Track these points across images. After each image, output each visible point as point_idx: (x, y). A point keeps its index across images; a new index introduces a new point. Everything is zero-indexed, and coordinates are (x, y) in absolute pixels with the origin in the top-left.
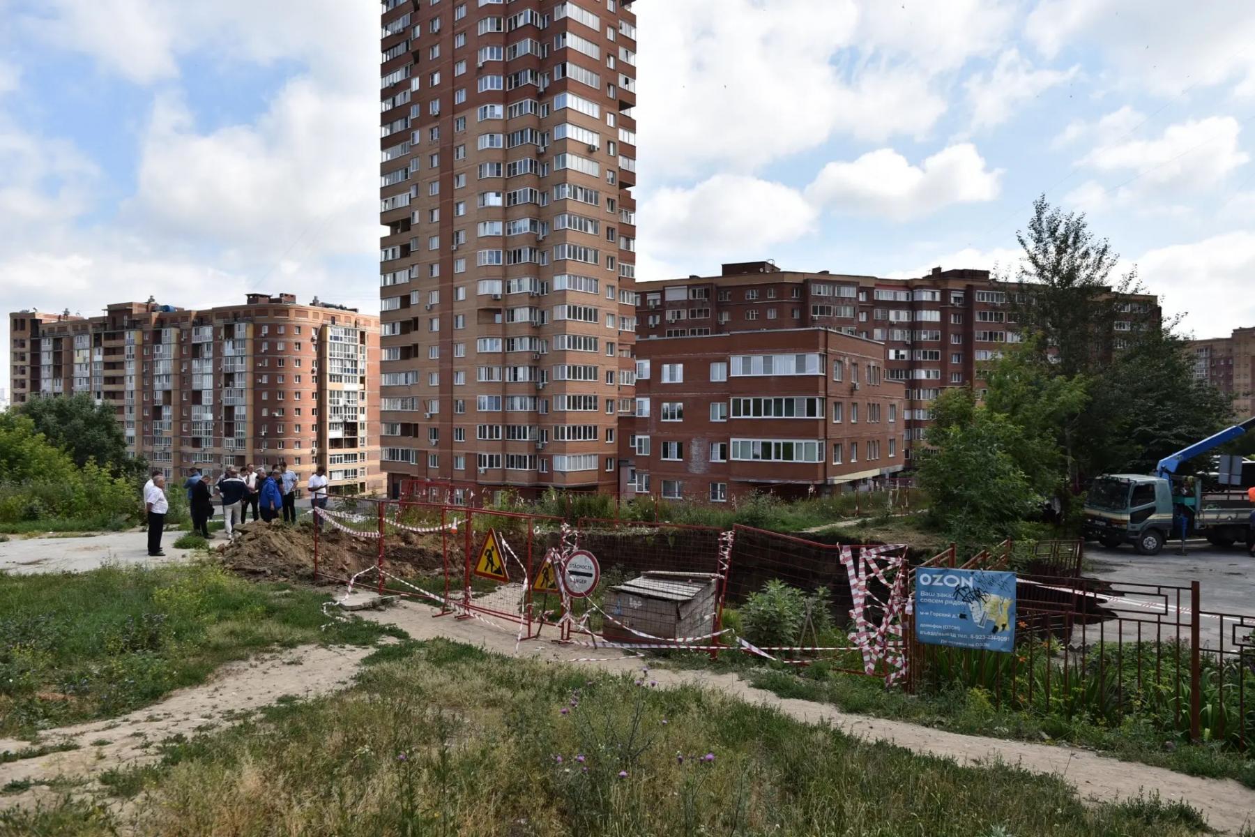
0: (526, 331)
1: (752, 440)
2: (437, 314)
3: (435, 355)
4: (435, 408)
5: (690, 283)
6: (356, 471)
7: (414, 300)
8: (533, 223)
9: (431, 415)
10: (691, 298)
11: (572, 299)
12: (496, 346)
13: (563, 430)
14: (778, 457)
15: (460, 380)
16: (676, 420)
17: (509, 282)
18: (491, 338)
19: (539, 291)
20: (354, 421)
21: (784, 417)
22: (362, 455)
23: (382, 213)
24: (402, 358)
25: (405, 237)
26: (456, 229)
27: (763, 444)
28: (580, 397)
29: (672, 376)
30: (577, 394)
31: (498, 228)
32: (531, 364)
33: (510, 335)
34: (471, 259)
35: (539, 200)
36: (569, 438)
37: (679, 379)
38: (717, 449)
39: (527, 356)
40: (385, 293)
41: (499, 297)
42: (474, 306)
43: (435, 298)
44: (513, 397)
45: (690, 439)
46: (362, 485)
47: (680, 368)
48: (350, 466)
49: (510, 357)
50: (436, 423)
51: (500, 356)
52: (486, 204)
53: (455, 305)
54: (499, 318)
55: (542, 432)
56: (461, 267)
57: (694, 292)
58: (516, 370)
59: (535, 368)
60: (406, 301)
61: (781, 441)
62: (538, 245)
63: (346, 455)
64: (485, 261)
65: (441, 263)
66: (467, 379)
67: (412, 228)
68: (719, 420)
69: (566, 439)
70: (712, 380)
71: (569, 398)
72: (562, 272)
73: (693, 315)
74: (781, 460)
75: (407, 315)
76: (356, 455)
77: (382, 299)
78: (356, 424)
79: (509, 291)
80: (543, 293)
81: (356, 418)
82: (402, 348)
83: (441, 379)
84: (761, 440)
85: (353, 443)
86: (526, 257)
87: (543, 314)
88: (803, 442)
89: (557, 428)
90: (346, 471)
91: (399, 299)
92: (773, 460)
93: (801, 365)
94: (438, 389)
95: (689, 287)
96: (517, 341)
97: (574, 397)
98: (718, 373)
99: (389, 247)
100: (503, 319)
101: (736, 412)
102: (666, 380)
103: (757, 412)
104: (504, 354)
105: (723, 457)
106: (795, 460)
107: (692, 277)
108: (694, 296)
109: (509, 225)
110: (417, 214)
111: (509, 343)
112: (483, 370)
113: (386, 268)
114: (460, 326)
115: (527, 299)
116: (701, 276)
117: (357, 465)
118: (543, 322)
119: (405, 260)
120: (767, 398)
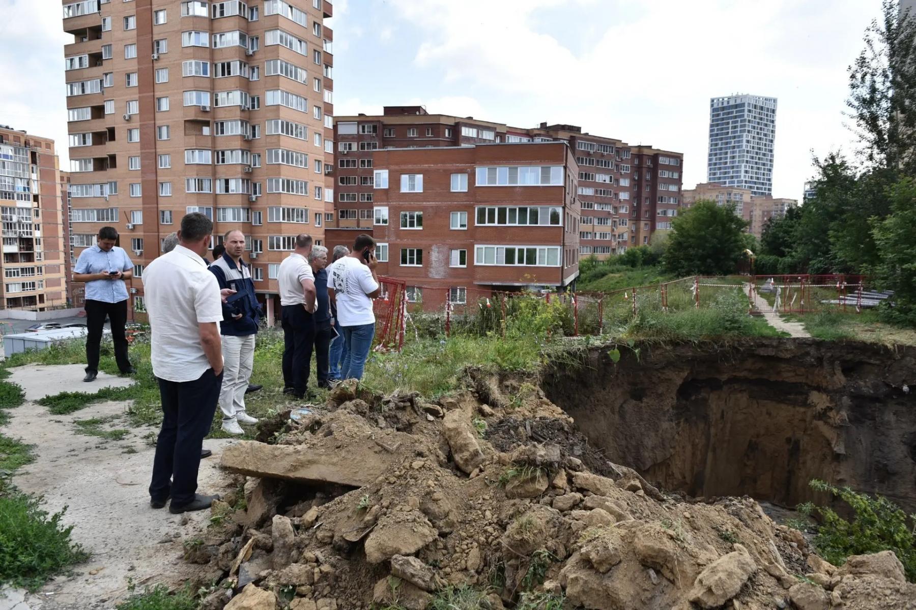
0: (238, 144)
1: (496, 247)
2: (137, 124)
3: (137, 165)
4: (138, 219)
5: (358, 119)
6: (34, 284)
7: (109, 109)
8: (242, 37)
9: (134, 226)
10: (361, 132)
11: (284, 115)
12: (206, 157)
13: (278, 240)
14: (521, 261)
15: (166, 192)
16: (416, 228)
17: (217, 95)
18: (200, 150)
19: (249, 105)
20: (29, 236)
21: (528, 225)
22: (40, 269)
23: (64, 20)
24: (95, 169)
25: (94, 46)
26: (156, 38)
27: (507, 250)
28: (293, 210)
29: (413, 186)
30: (291, 207)
31: (204, 39)
32: (245, 177)
33: (220, 147)
34: (175, 68)
35: (247, 14)
36: (284, 247)
37: (419, 189)
38: (456, 254)
39: (239, 169)
40: (72, 103)
41: (208, 109)
42: (180, 117)
43: (134, 108)
44: (224, 209)
45: (431, 246)
46: (41, 297)
47: (419, 178)
48: (28, 279)
49: (221, 169)
50: (139, 234)
51: (210, 168)
52: (191, 13)
53: (158, 115)
54: (206, 131)
55: (256, 242)
56: (163, 77)
57: (363, 128)
58: (227, 182)
59: (248, 180)
60: (98, 112)
61: (525, 247)
62: (247, 60)
63: (22, 269)
64: (191, 71)
65: (140, 72)
66: (174, 190)
67: (103, 35)
68: (459, 228)
69: (282, 249)
70: (452, 190)
71: (284, 210)
72: (276, 88)
73: (363, 147)
74: (524, 265)
75: (101, 126)
76: (33, 269)
77: (68, 109)
78: (32, 239)
79: (217, 104)
80: (253, 107)
81: (31, 234)
82: (95, 159)
83: (144, 191)
84: (505, 247)
85: (29, 257)
86: (236, 69)
87: (254, 128)
88: (546, 247)
89: (272, 238)
90: (23, 284)
91: (89, 109)
92: (516, 264)
93: (546, 176)
94: (141, 200)
95: (359, 123)
96: (228, 153)
97: (288, 210)
98: (459, 184)
99: (76, 54)
100: (212, 131)
101: (481, 220)
102: (405, 189)
103: (502, 220)
104: (214, 166)
105: (462, 262)
106: (537, 265)
107: (361, 115)
108: (364, 131)
109: (215, 37)
110: (108, 20)
111: (219, 155)
112: (192, 182)
113: (72, 77)
114: (164, 137)
115: (238, 112)
116: (367, 115)
117: (35, 278)
118: (254, 135)
119: (95, 69)
120: (512, 207)
